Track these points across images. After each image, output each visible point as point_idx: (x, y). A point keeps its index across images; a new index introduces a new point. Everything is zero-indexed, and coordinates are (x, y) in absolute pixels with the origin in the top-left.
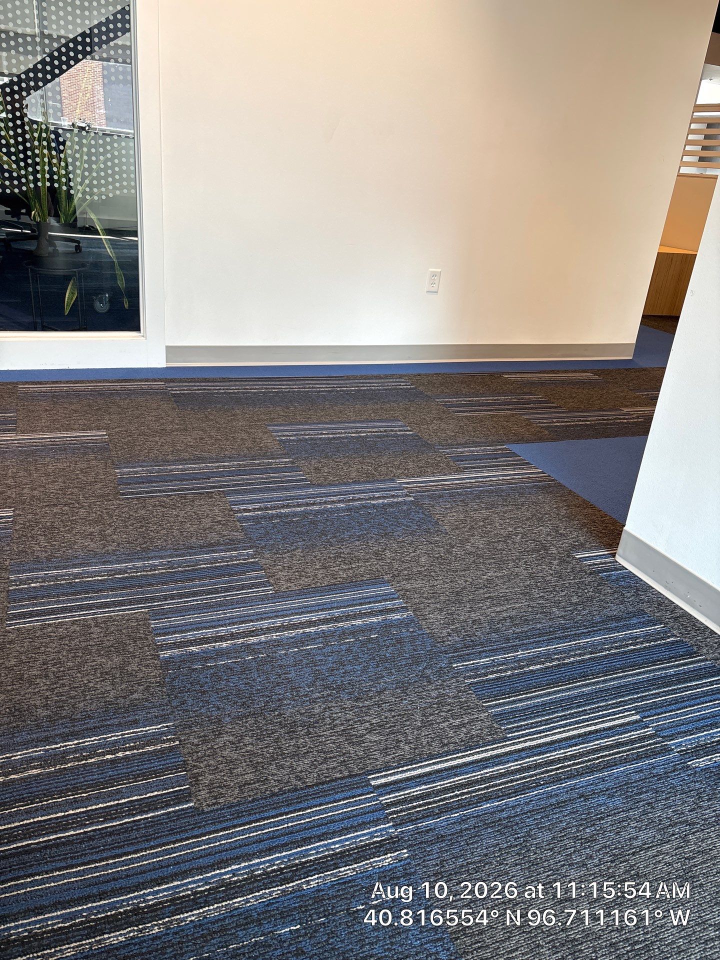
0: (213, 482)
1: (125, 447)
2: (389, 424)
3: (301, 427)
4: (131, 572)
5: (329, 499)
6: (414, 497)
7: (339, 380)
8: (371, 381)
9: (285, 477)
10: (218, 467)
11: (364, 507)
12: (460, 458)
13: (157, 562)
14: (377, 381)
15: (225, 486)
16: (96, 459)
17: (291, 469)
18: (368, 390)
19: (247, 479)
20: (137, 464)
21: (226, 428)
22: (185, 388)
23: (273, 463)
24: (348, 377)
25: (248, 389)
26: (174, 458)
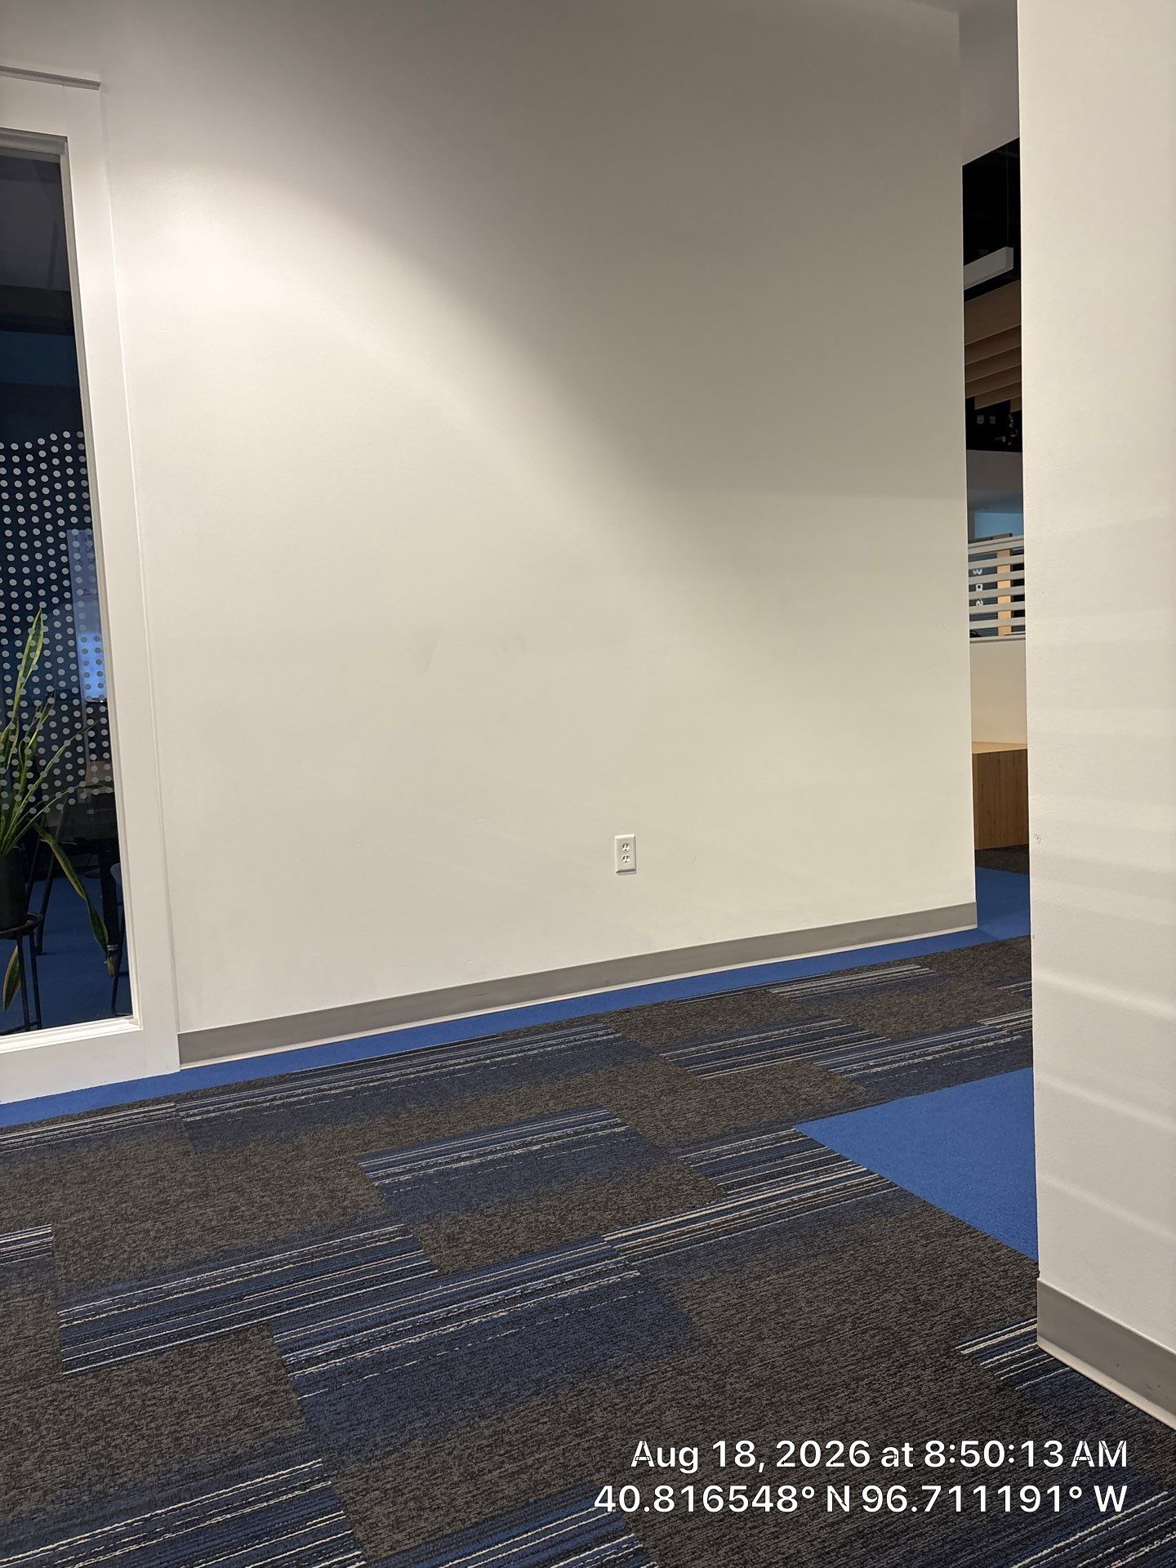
0: (251, 1304)
1: (84, 1254)
3: (421, 1151)
5: (474, 1304)
6: (639, 1268)
7: (489, 1043)
9: (391, 1266)
10: (261, 1268)
11: (545, 1308)
12: (717, 1168)
13: (119, 1526)
15: (271, 1311)
16: (24, 1292)
17: (403, 1247)
18: (541, 1055)
19: (317, 1286)
20: (103, 1290)
21: (281, 1178)
22: (211, 1108)
23: (368, 1239)
24: (504, 1034)
25: (324, 1090)
26: (178, 1263)
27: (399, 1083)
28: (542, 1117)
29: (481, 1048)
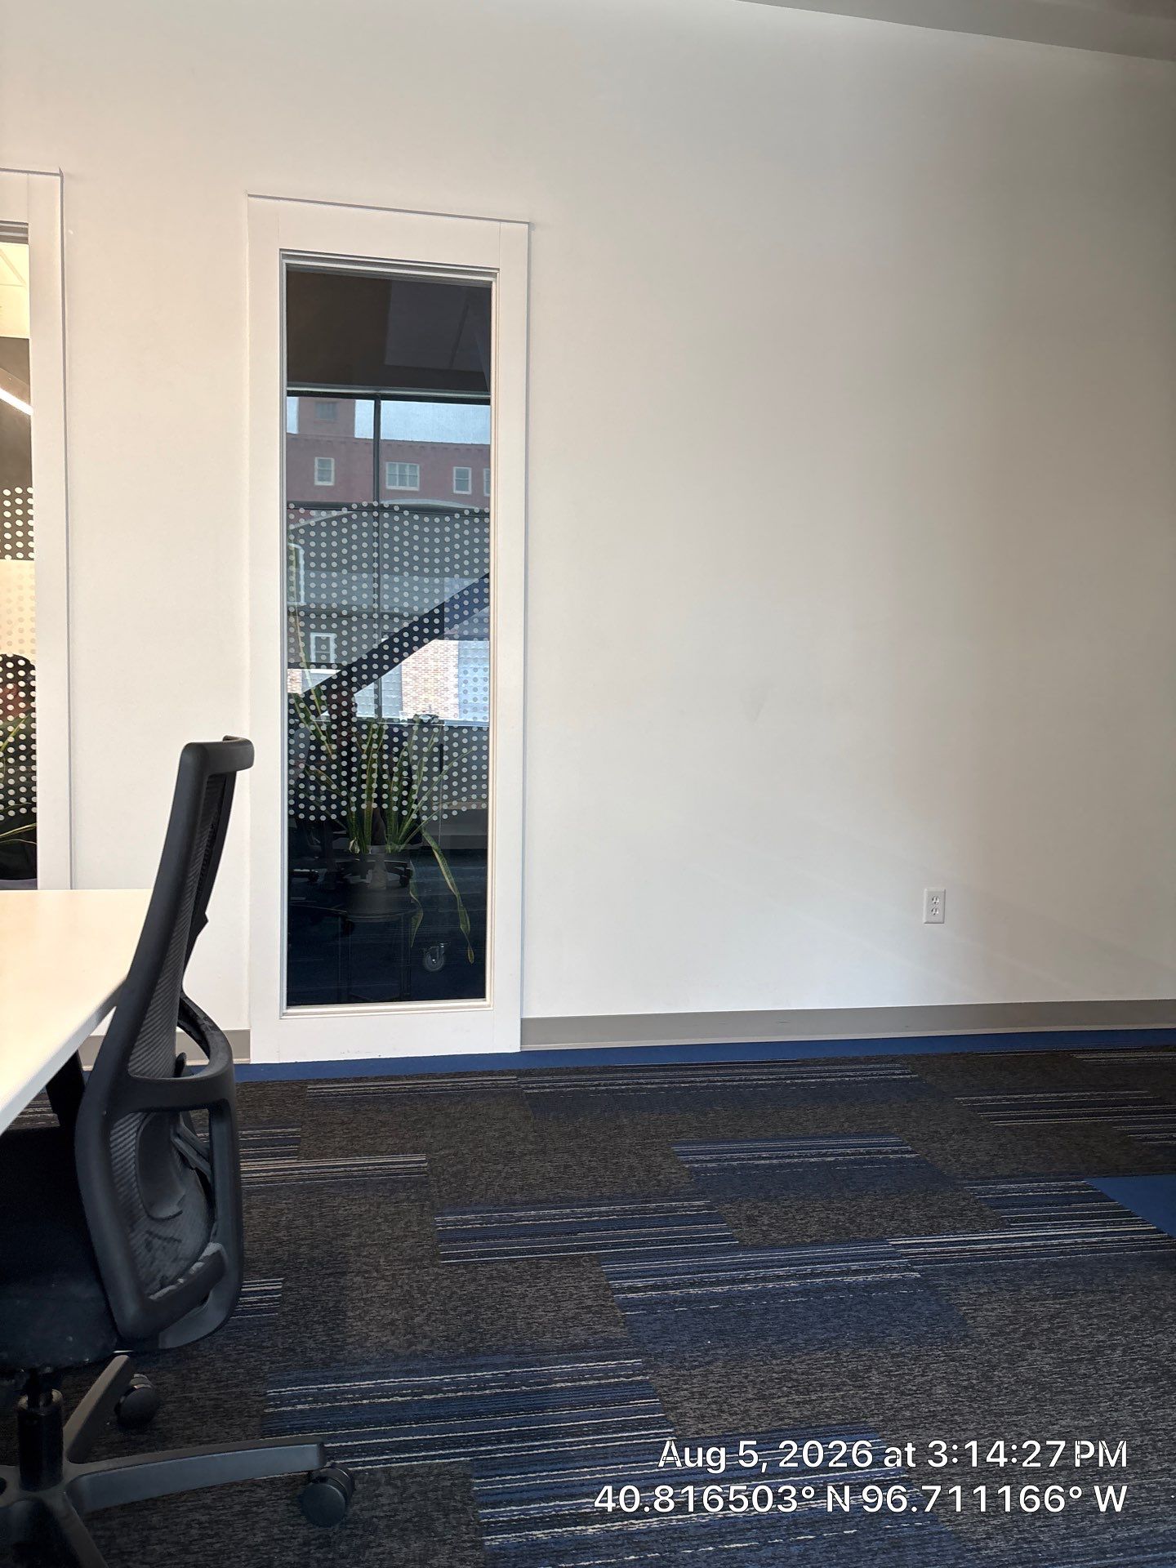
0: (582, 1239)
1: (452, 1180)
2: (875, 1140)
3: (726, 1146)
4: (448, 1391)
5: (770, 1272)
6: (919, 1271)
7: (789, 1066)
8: (843, 1067)
9: (698, 1232)
10: (590, 1214)
11: (831, 1288)
12: (1001, 1203)
13: (488, 1374)
14: (854, 1067)
15: (601, 1247)
17: (709, 1219)
18: (840, 1083)
19: (635, 1236)
20: (467, 1209)
21: (606, 1149)
22: (547, 1085)
23: (679, 1207)
24: (804, 1061)
25: (642, 1084)
26: (524, 1199)
28: (836, 1136)
29: (783, 1070)
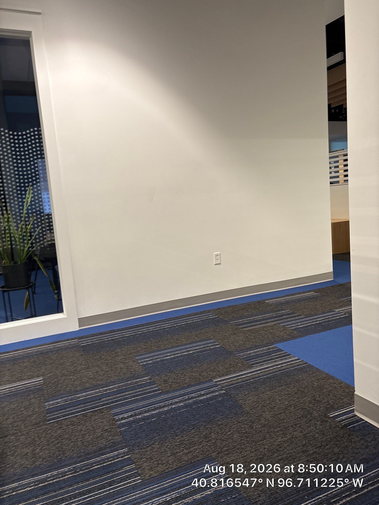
0: (103, 401)
1: (53, 386)
2: (206, 342)
3: (155, 354)
4: (49, 480)
5: (173, 401)
6: (225, 390)
7: (175, 319)
8: (193, 317)
9: (146, 390)
10: (106, 390)
11: (195, 403)
12: (249, 358)
13: (66, 469)
14: (196, 316)
15: (110, 403)
16: (35, 398)
17: (150, 384)
18: (192, 323)
19: (123, 396)
20: (58, 397)
21: (111, 363)
22: (89, 341)
23: (139, 381)
24: (180, 317)
25: (124, 335)
26: (81, 388)
27: (147, 332)
28: (193, 343)
29: (173, 321)
